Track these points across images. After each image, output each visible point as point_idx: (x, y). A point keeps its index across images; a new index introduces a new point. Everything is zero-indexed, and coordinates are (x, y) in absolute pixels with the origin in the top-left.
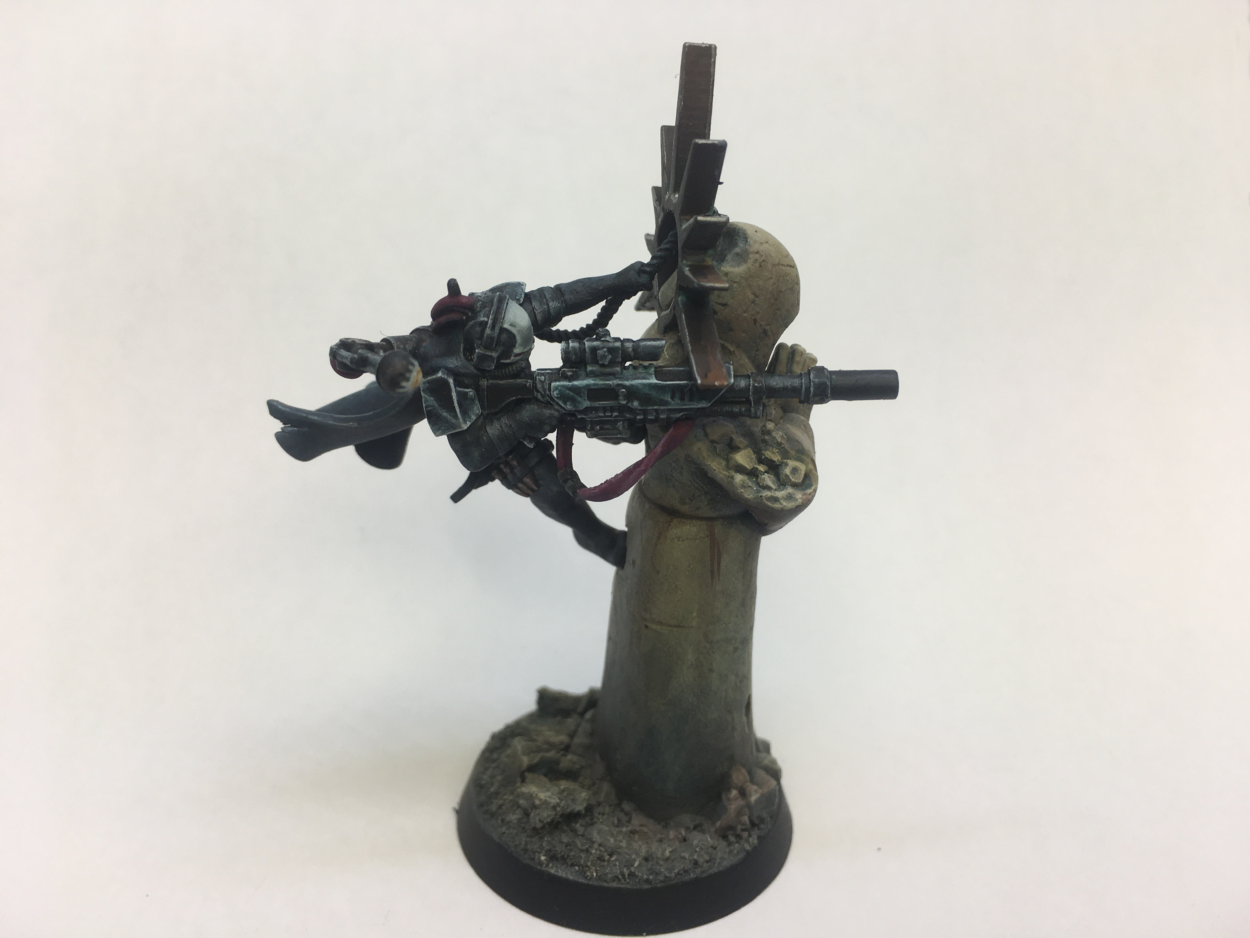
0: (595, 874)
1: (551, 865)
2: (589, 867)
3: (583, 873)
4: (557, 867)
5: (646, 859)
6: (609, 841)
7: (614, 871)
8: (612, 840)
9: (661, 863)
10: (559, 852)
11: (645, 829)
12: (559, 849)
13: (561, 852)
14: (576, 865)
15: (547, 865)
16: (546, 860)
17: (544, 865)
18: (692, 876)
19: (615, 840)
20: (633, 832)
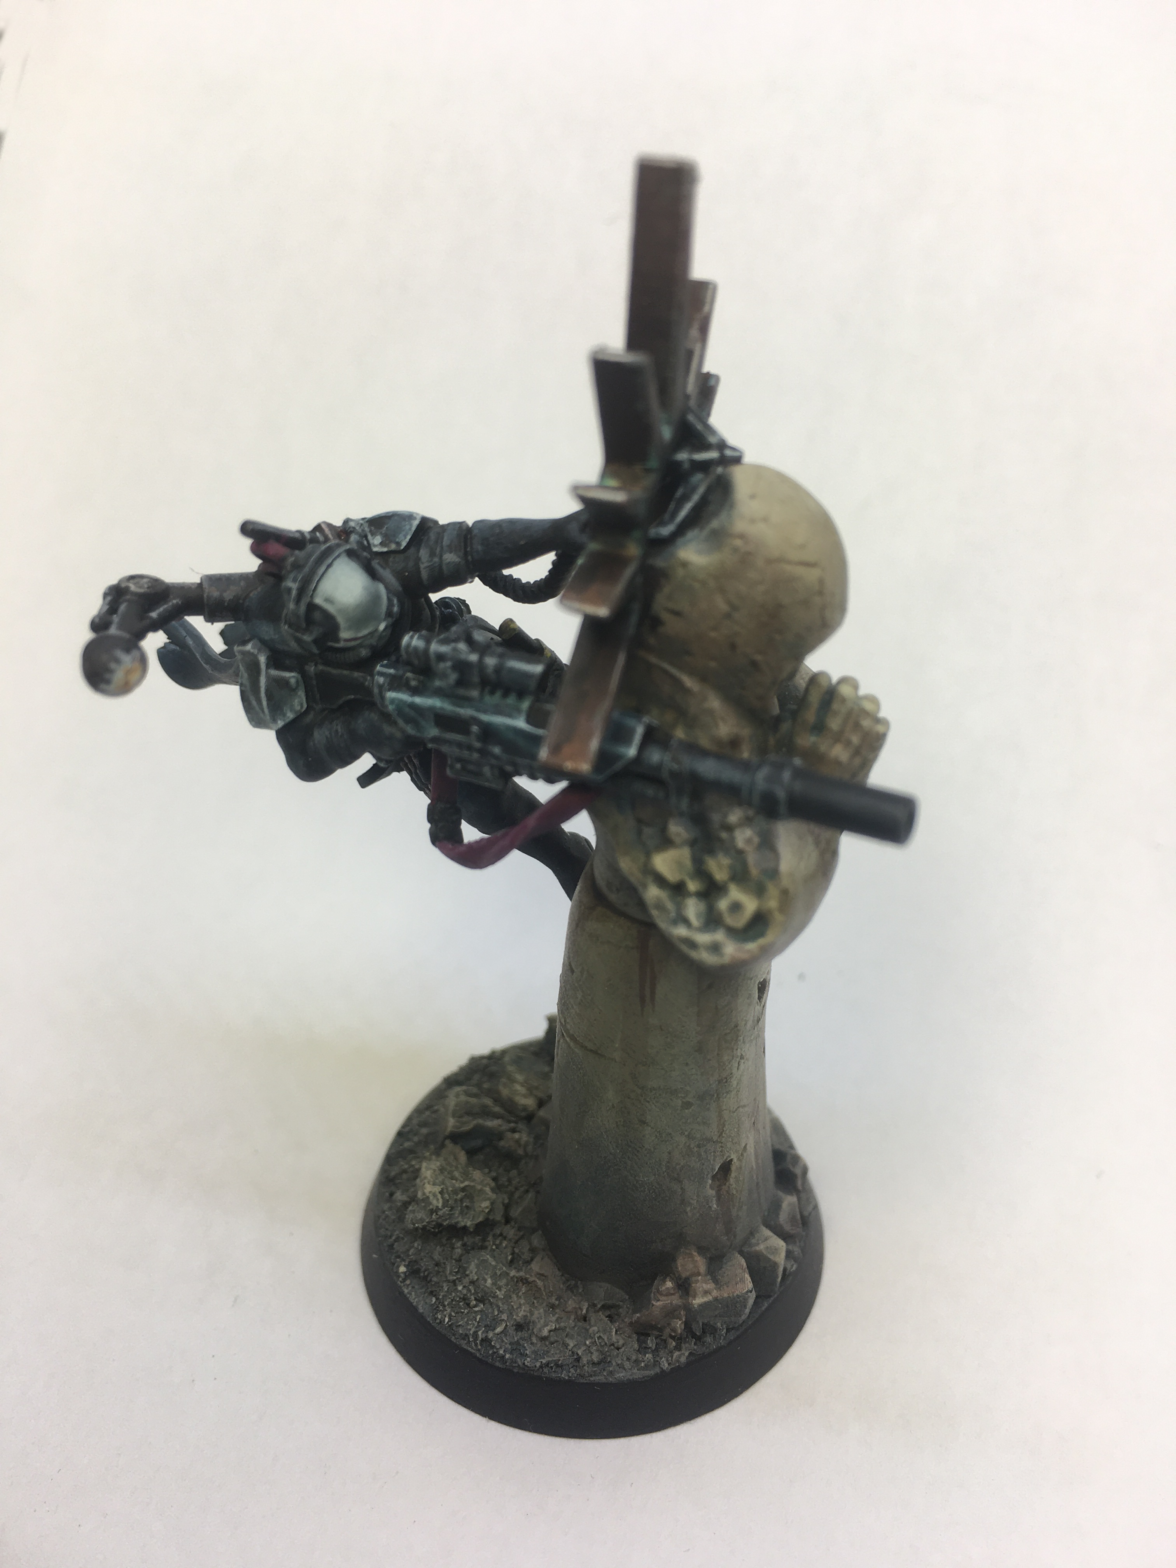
0: (447, 1320)
1: (408, 1282)
2: (444, 1306)
3: (435, 1311)
4: (413, 1287)
5: (519, 1327)
6: (485, 1281)
7: (469, 1327)
8: (489, 1281)
9: (534, 1340)
10: (423, 1269)
11: (540, 1283)
12: (425, 1264)
13: (425, 1270)
14: (435, 1296)
15: (404, 1280)
16: (405, 1273)
17: (400, 1279)
18: (564, 1375)
19: (494, 1284)
20: (524, 1281)
